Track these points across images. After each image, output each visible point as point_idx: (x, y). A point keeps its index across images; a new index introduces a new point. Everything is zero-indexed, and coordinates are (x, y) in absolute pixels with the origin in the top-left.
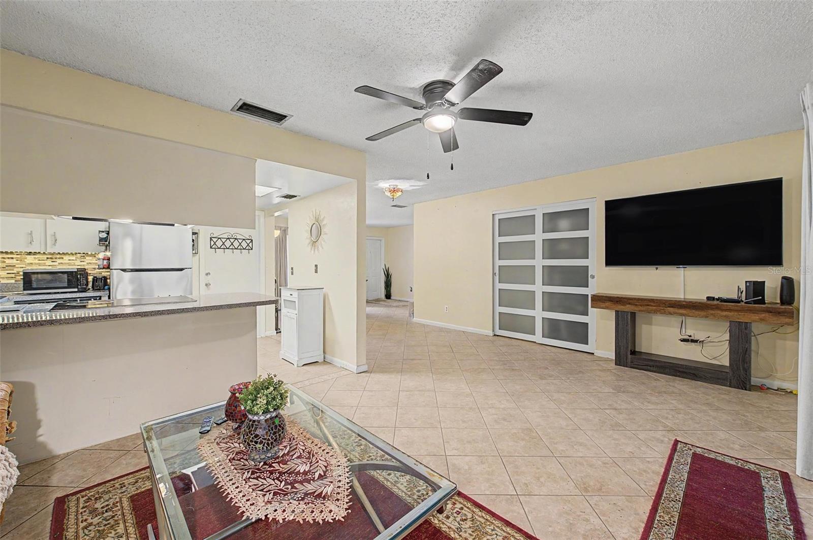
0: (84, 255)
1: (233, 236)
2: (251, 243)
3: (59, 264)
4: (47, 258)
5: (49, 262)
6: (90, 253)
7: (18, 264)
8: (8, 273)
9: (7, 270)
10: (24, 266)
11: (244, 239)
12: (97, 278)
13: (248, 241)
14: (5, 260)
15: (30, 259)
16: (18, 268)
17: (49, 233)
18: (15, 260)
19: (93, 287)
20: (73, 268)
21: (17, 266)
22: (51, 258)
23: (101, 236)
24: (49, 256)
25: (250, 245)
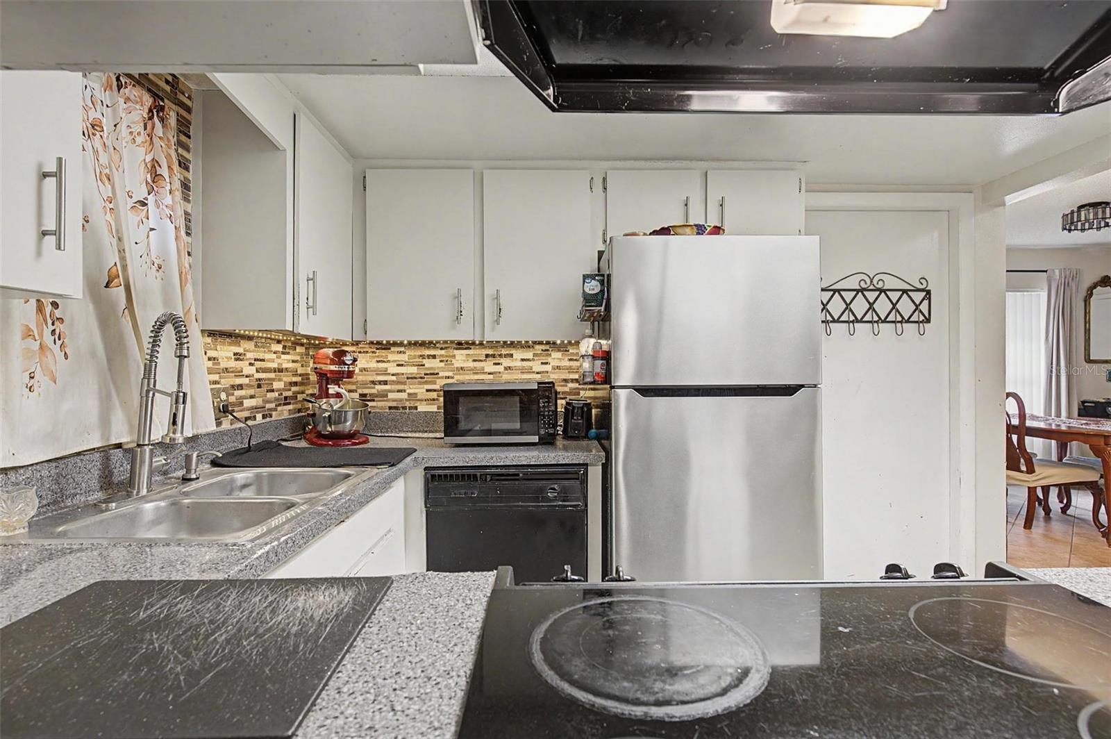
0: (547, 347)
1: (875, 282)
2: (926, 302)
3: (506, 369)
4: (487, 356)
5: (489, 366)
6: (559, 342)
7: (443, 369)
8: (427, 391)
9: (427, 383)
10: (450, 374)
11: (905, 291)
12: (574, 407)
13: (917, 297)
14: (425, 361)
15: (461, 358)
16: (442, 377)
17: (489, 291)
18: (438, 360)
19: (565, 431)
20: (530, 380)
21: (441, 374)
22: (493, 356)
23: (587, 290)
24: (490, 352)
25: (924, 307)
